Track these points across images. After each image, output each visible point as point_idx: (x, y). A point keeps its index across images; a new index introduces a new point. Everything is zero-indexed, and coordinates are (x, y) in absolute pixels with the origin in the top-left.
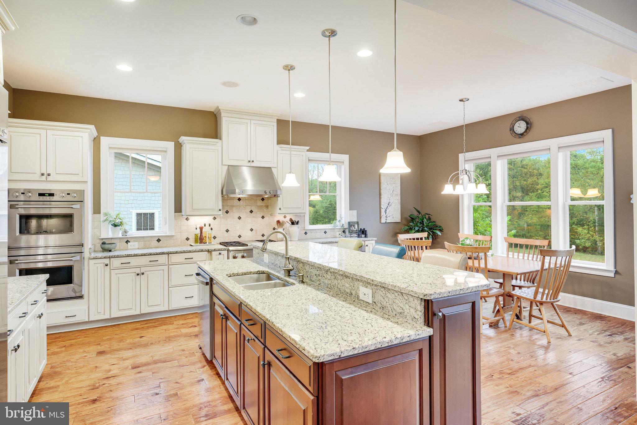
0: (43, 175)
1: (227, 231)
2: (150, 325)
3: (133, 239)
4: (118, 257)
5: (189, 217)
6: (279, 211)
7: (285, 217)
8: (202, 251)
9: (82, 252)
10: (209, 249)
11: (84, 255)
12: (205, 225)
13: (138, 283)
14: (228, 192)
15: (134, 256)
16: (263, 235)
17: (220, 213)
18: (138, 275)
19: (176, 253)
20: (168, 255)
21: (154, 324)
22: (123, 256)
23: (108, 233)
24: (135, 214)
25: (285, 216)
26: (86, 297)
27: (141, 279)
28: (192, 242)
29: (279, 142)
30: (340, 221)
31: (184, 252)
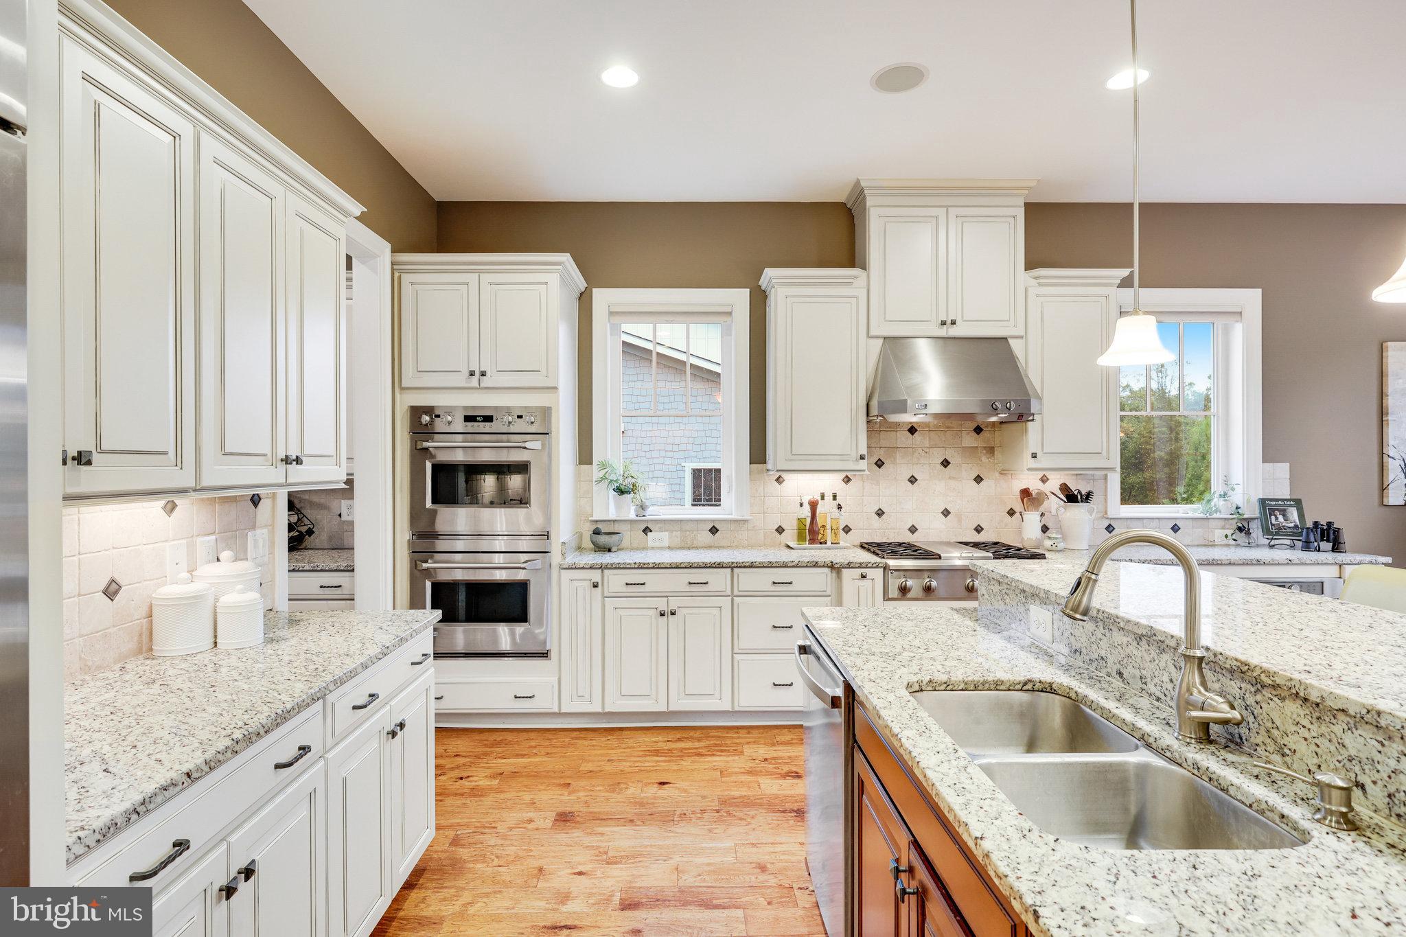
0: (472, 374)
1: (880, 513)
2: (688, 744)
3: (659, 525)
4: (619, 568)
5: (785, 476)
6: (1032, 463)
7: (1044, 480)
8: (816, 565)
9: (548, 552)
10: (835, 562)
11: (550, 557)
12: (823, 497)
13: (663, 633)
14: (885, 408)
15: (653, 568)
16: (979, 529)
17: (863, 465)
18: (662, 615)
19: (752, 565)
20: (732, 569)
21: (697, 744)
22: (629, 566)
23: (608, 508)
24: (691, 471)
25: (1044, 476)
26: (554, 654)
27: (670, 625)
28: (790, 537)
29: (1030, 265)
30: (1224, 496)
31: (770, 565)
